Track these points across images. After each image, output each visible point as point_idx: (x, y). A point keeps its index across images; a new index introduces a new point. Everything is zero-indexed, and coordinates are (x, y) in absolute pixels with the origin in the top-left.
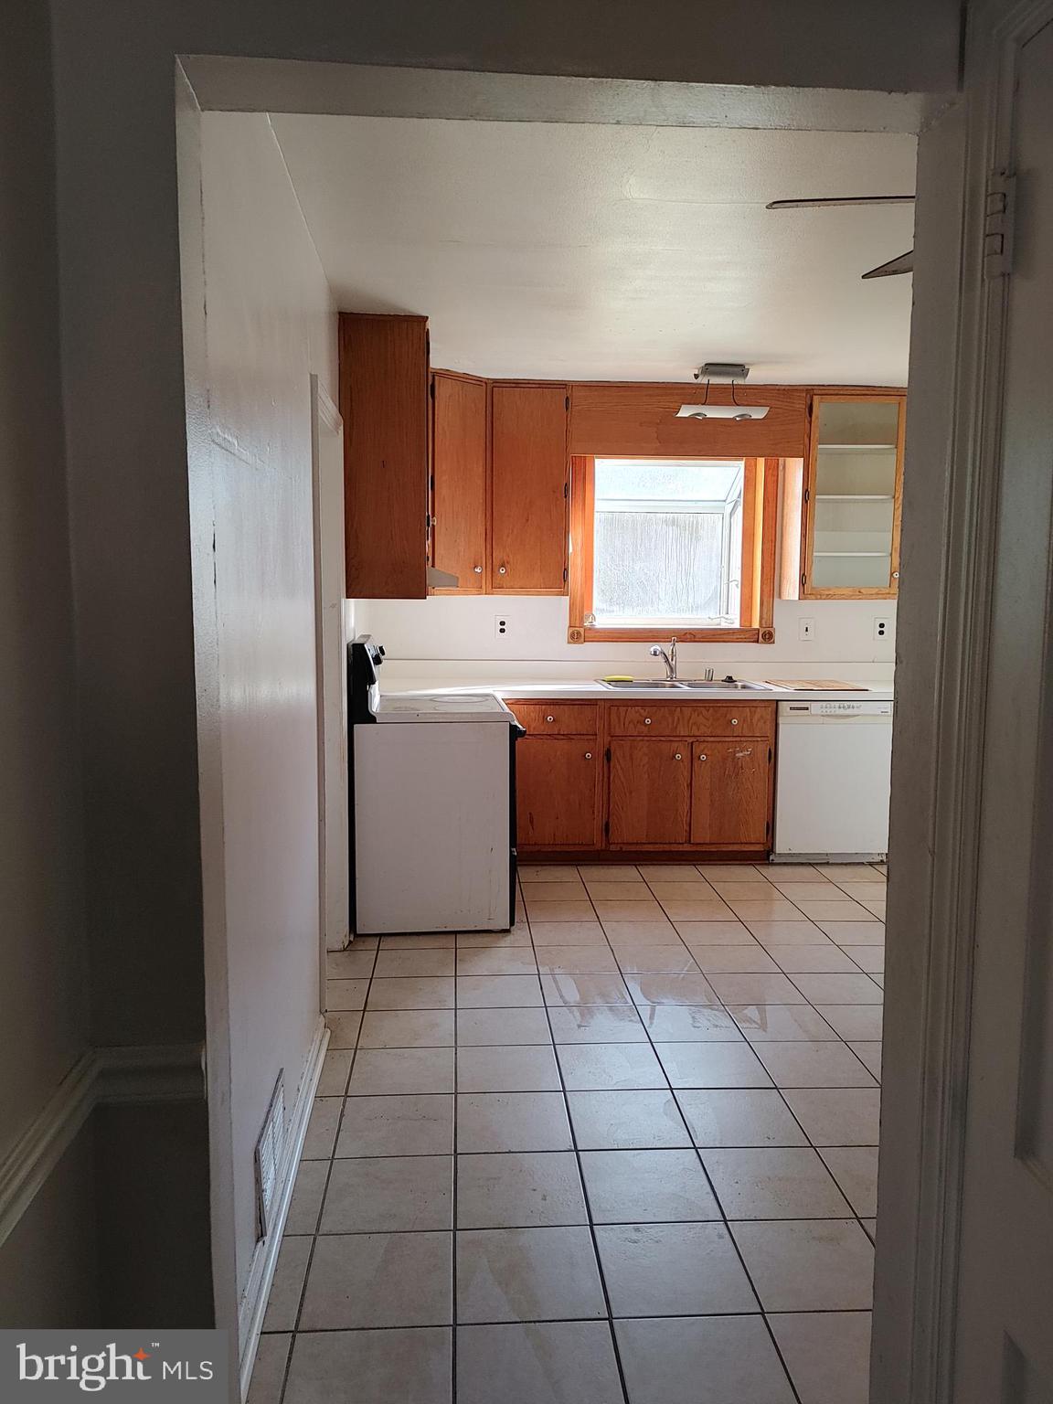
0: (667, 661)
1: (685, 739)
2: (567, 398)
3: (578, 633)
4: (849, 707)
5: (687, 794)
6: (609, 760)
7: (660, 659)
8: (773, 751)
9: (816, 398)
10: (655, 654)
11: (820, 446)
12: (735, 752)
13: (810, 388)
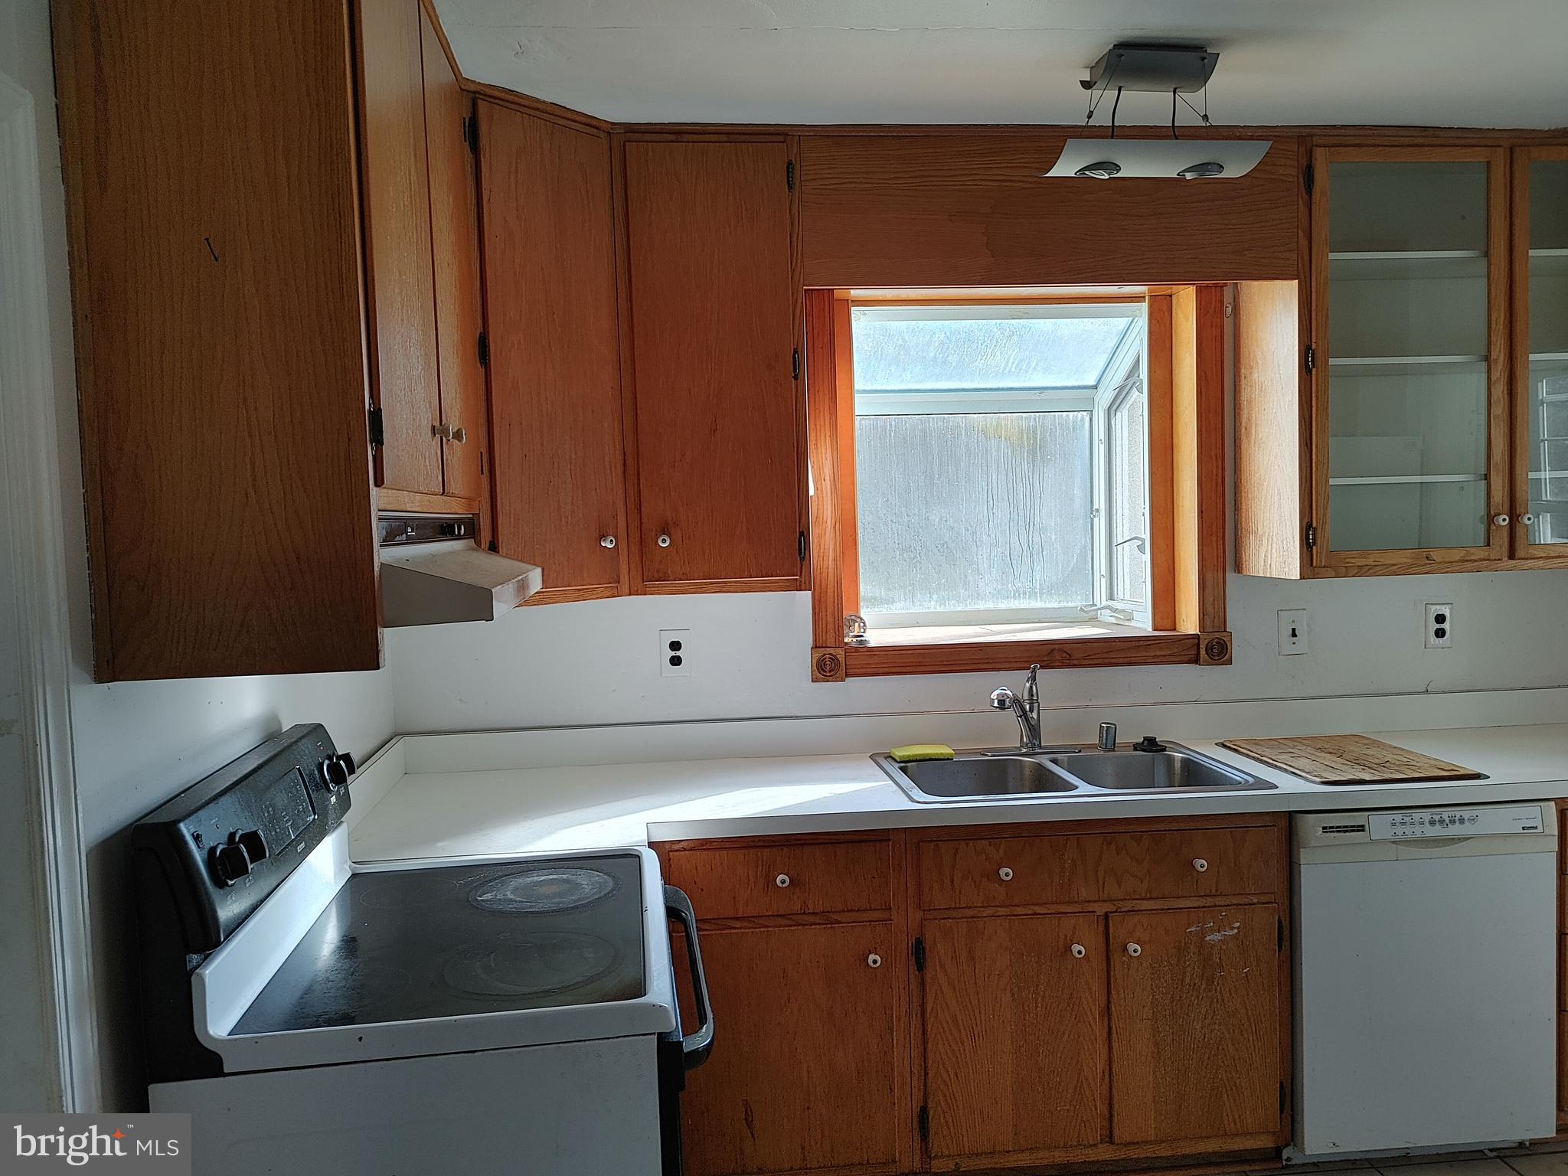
0: (1024, 714)
1: (1091, 907)
2: (790, 163)
3: (834, 659)
4: (1453, 822)
5: (1100, 1032)
6: (921, 966)
7: (1011, 715)
8: (1286, 923)
9: (1320, 156)
10: (1002, 704)
11: (1332, 256)
12: (1202, 935)
13: (1304, 132)
